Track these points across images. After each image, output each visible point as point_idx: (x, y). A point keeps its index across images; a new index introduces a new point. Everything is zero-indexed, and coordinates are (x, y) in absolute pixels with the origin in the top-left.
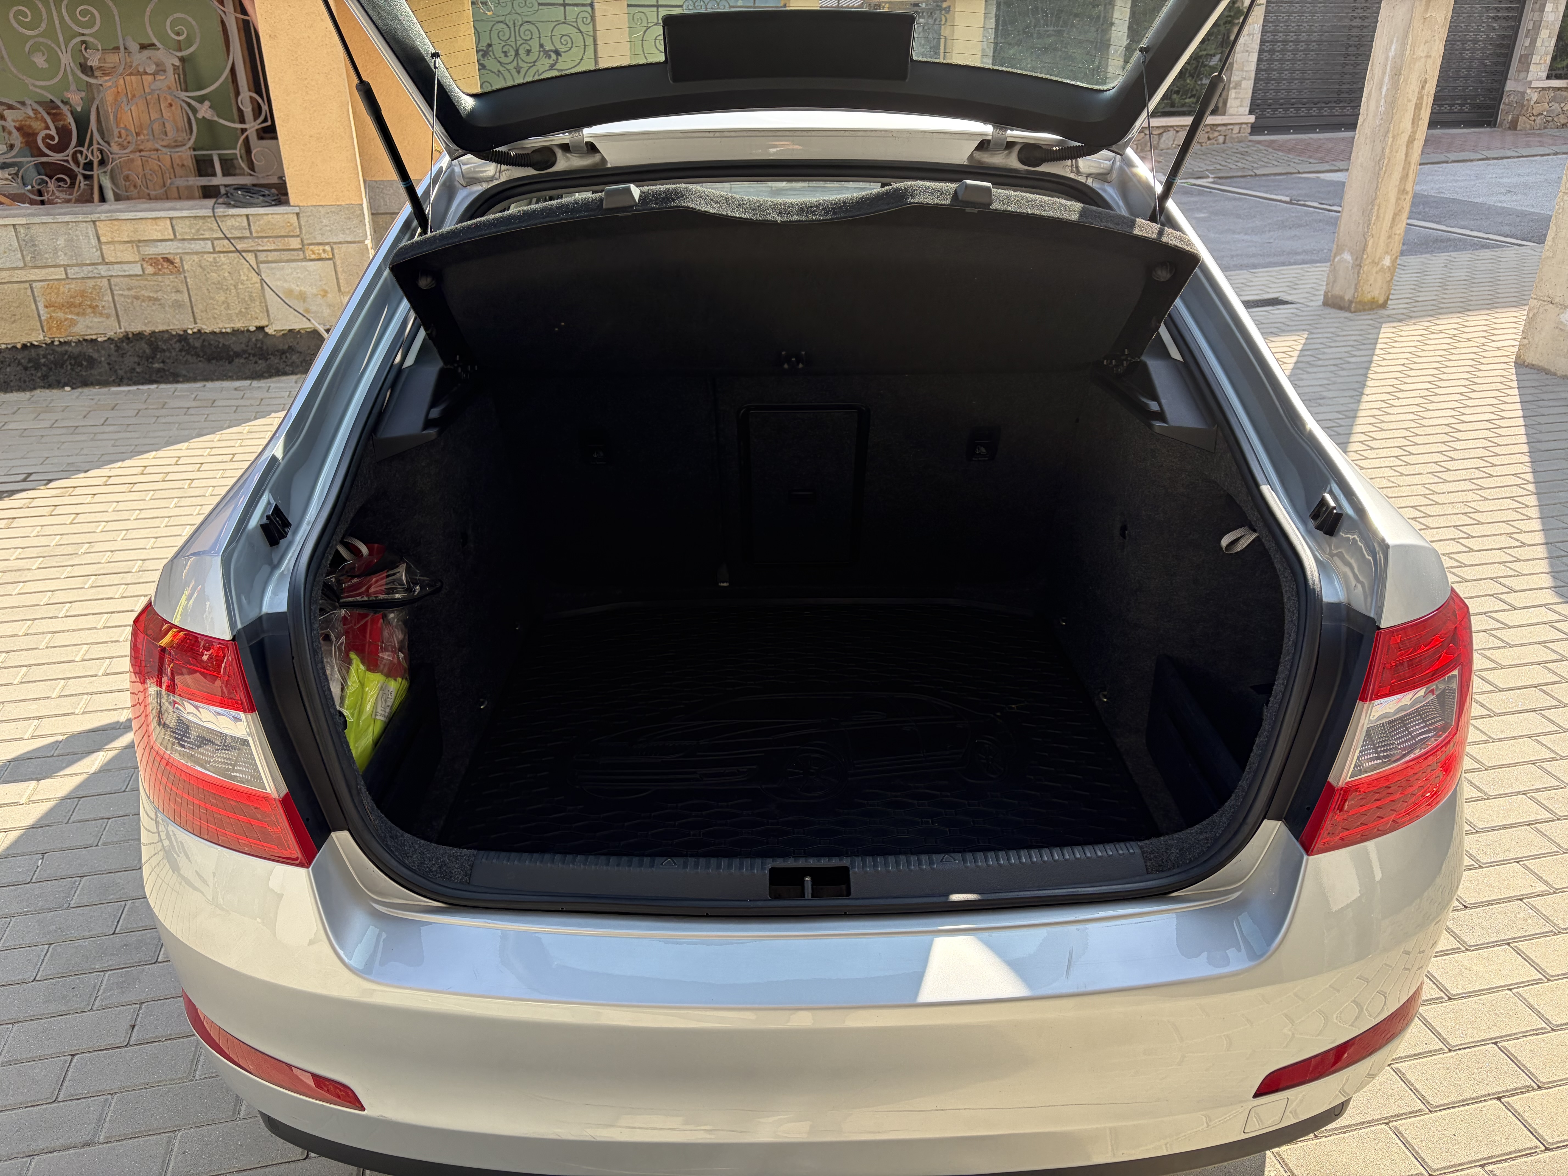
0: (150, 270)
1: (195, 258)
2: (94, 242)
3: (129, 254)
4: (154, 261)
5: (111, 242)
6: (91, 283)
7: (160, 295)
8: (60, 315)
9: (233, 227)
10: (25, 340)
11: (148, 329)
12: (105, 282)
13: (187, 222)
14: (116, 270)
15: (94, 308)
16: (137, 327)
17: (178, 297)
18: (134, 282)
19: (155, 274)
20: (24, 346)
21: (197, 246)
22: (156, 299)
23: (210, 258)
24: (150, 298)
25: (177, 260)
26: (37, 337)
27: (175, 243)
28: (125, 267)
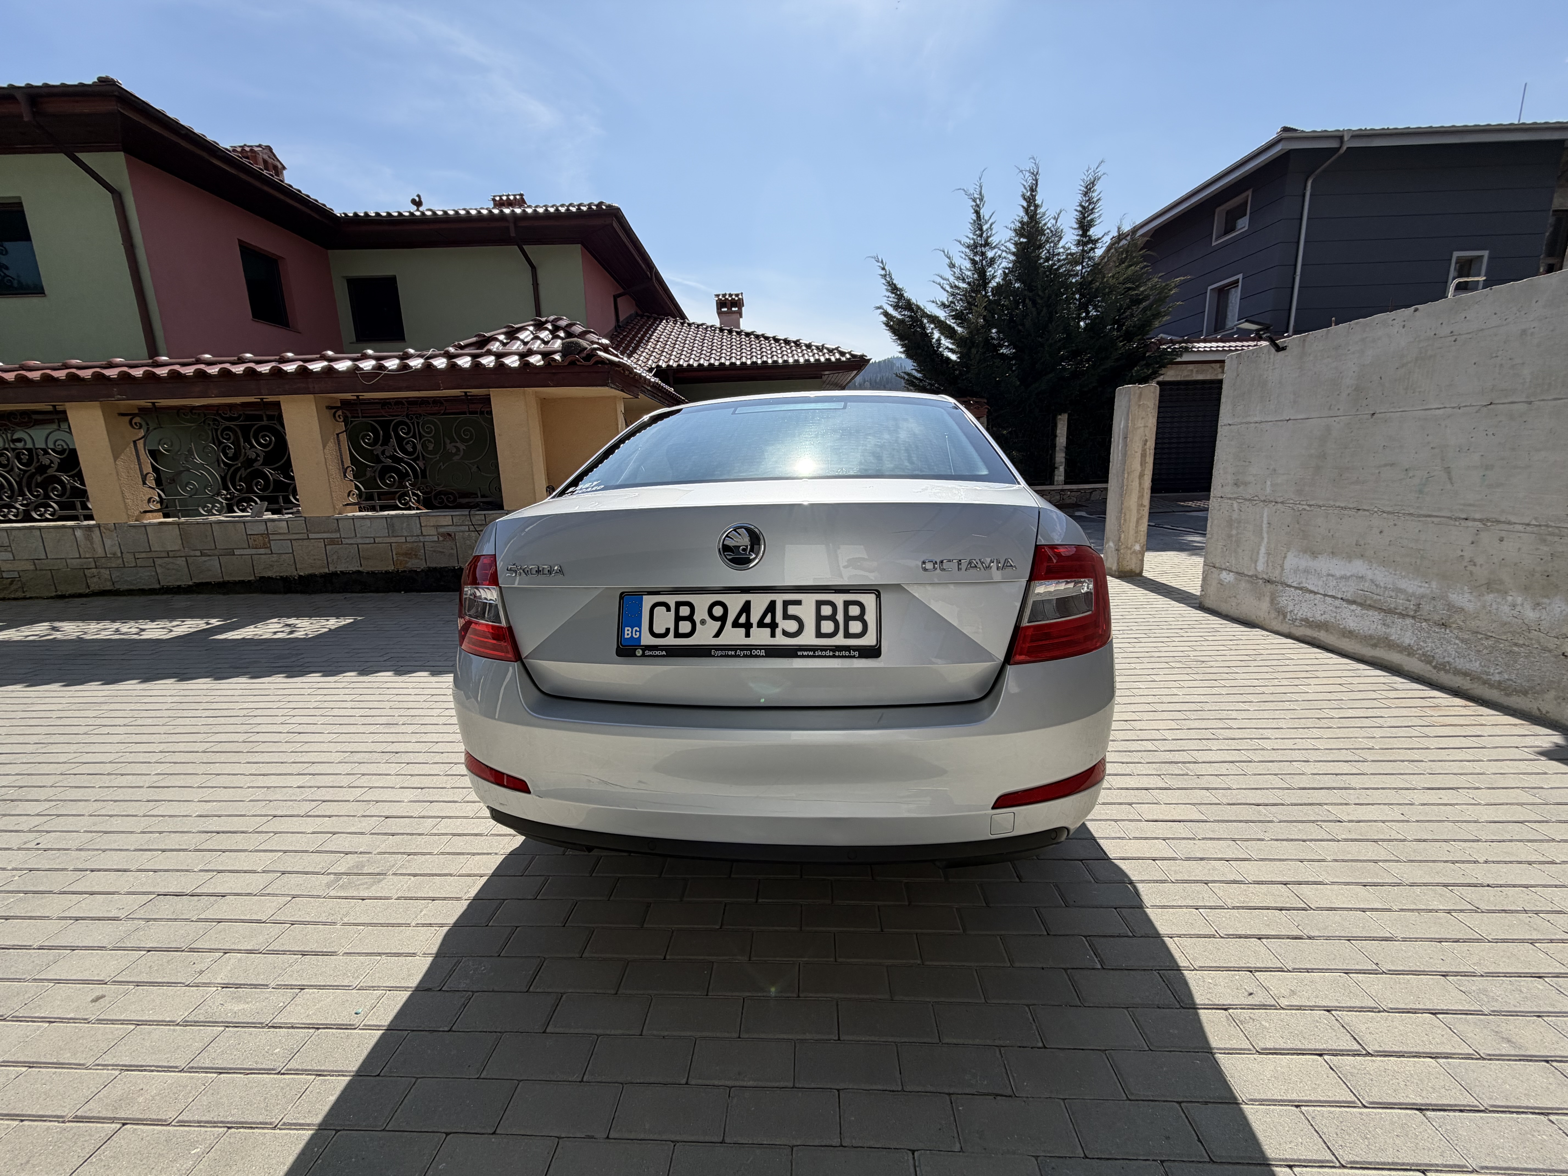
0: (441, 539)
1: (461, 534)
2: (418, 526)
3: (433, 531)
4: (443, 535)
5: (426, 526)
6: (416, 544)
7: (444, 550)
8: (401, 558)
9: (478, 520)
10: (386, 569)
11: (439, 566)
12: (422, 544)
13: (458, 517)
14: (427, 538)
15: (416, 555)
16: (434, 565)
17: (452, 551)
18: (433, 544)
19: (443, 541)
20: (386, 571)
21: (463, 528)
22: (443, 552)
23: (467, 534)
24: (440, 552)
25: (453, 535)
26: (391, 568)
27: (453, 527)
28: (431, 537)
